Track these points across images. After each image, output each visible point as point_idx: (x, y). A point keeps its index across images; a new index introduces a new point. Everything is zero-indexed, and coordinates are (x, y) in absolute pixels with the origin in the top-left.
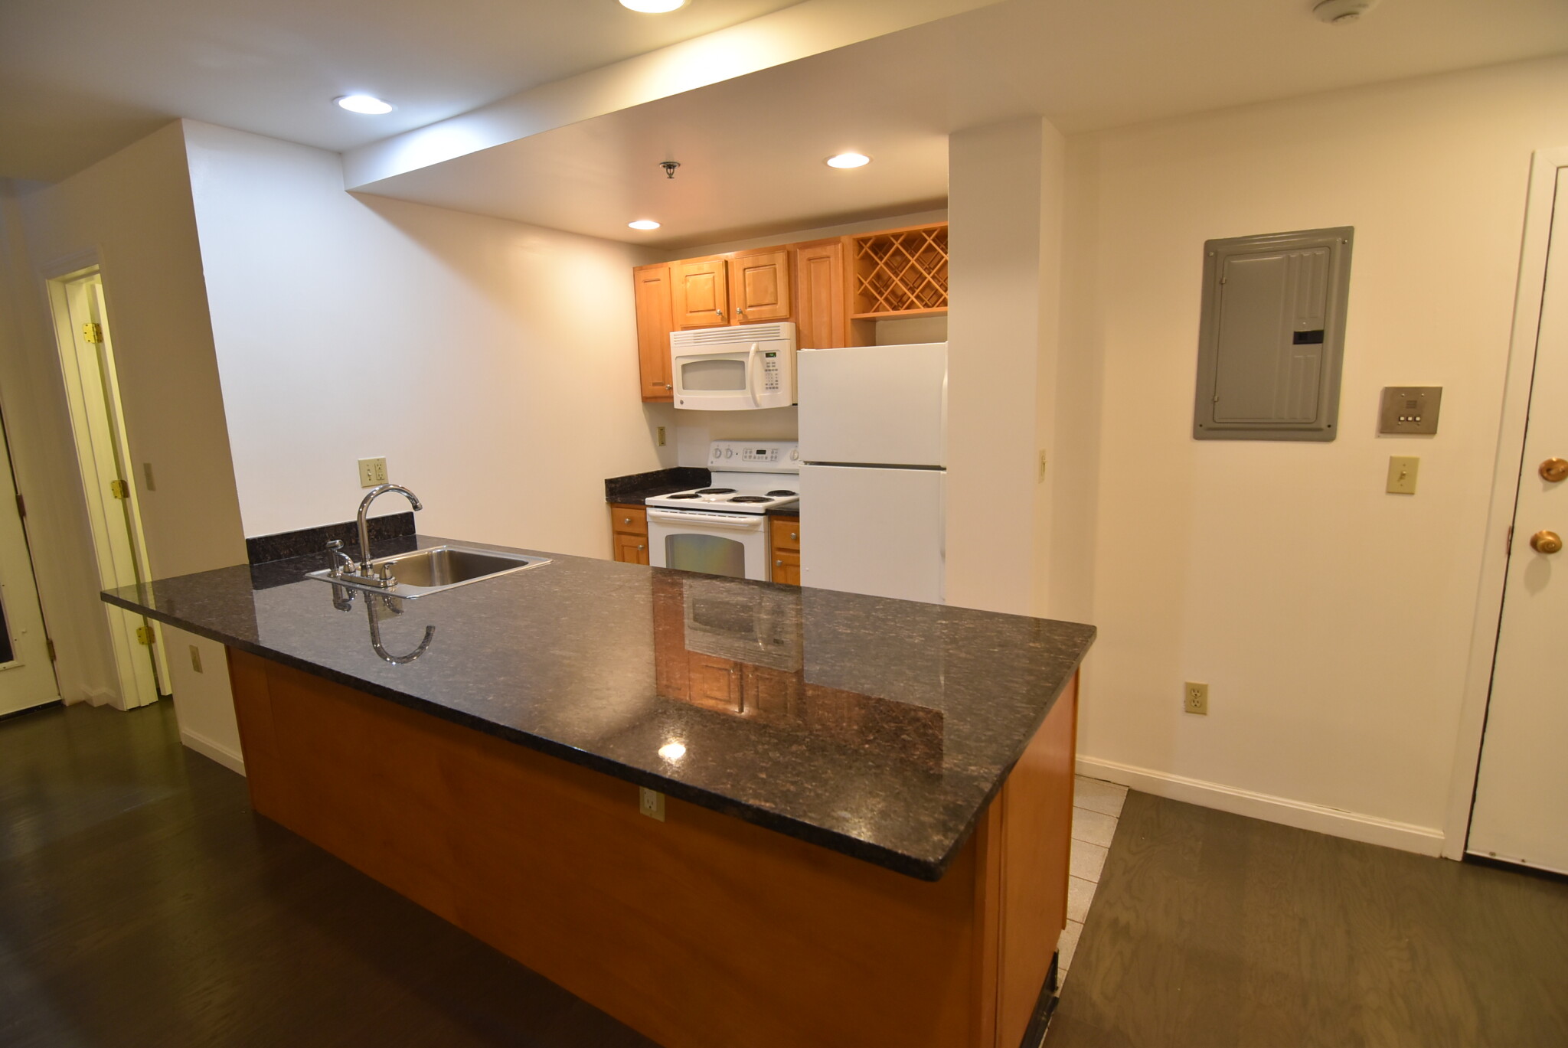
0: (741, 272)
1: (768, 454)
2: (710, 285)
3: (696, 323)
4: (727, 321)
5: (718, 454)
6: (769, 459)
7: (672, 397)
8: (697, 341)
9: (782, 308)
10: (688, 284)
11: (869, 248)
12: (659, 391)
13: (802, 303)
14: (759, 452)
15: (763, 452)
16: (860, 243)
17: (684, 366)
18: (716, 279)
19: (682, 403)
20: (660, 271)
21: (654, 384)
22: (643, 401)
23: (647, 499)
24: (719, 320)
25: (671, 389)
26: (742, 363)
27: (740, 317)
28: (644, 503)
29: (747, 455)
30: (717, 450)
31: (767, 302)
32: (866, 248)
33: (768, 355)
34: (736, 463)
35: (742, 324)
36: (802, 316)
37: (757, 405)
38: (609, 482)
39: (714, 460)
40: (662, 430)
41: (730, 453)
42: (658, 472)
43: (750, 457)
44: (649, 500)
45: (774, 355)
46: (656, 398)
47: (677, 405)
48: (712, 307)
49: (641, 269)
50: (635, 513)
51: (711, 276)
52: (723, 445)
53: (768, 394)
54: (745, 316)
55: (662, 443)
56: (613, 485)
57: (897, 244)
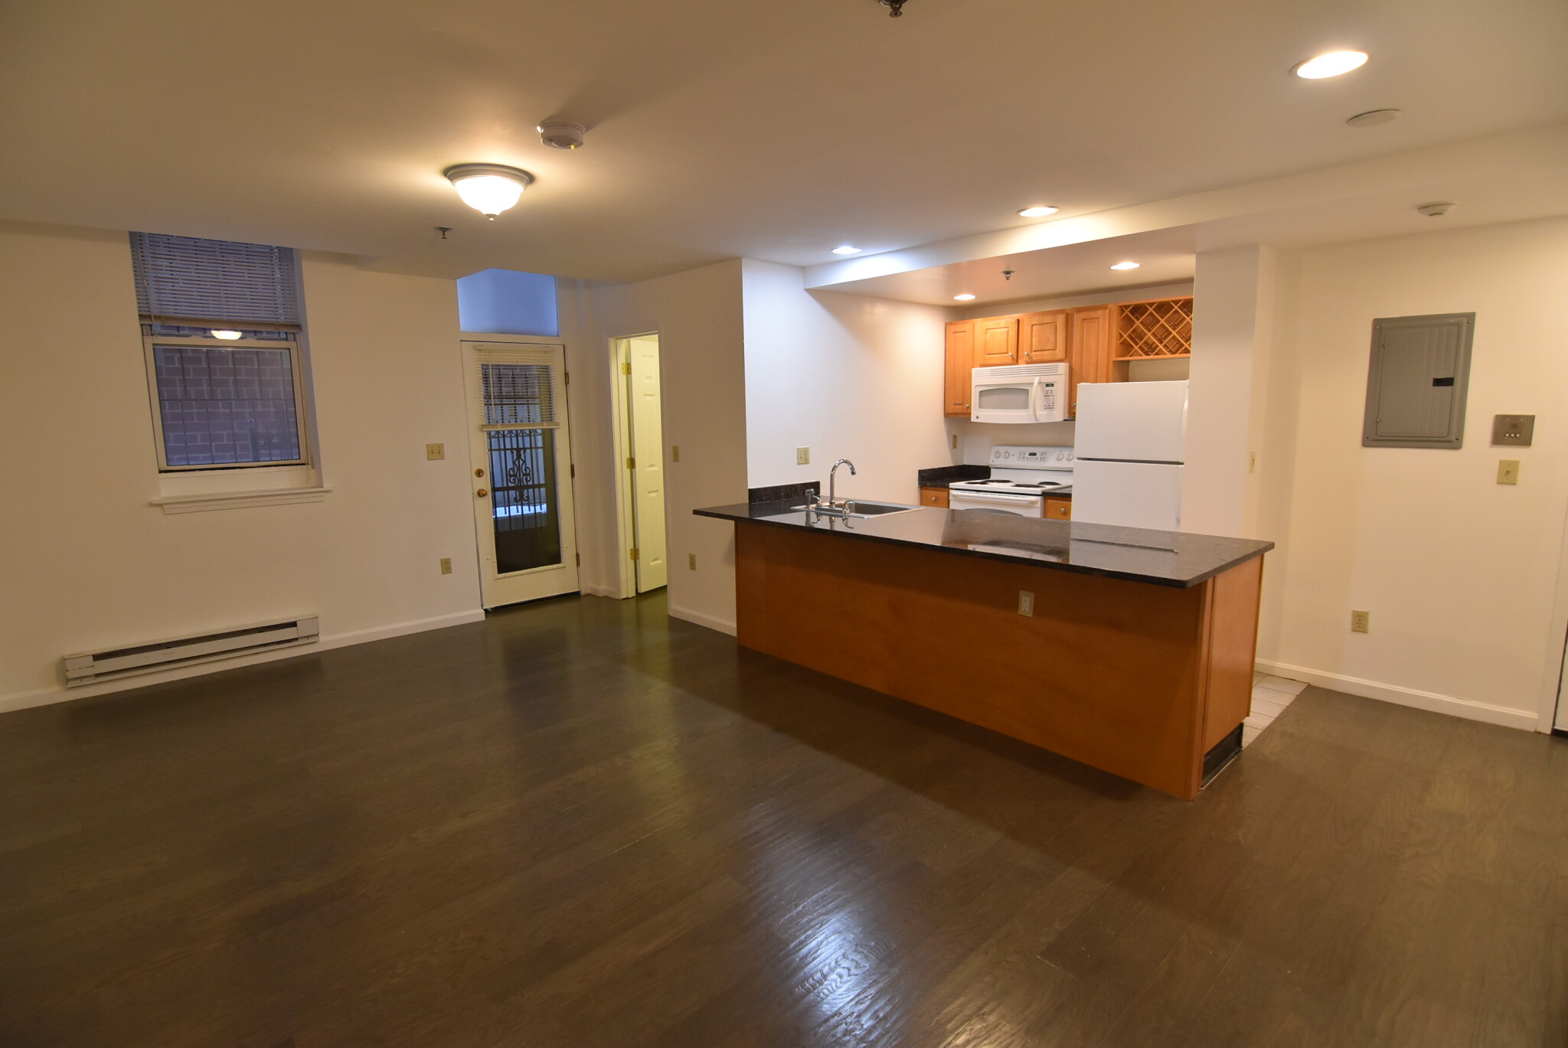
0: (1030, 327)
1: (1038, 456)
2: (1005, 336)
3: (991, 362)
4: (1016, 360)
5: (998, 455)
6: (1039, 459)
7: (970, 414)
8: (993, 375)
9: (1060, 352)
10: (988, 335)
11: (1129, 312)
12: (958, 409)
13: (1075, 350)
14: (1031, 454)
15: (1035, 454)
16: (1122, 309)
17: (981, 392)
18: (1010, 332)
19: (977, 417)
20: (966, 326)
21: (955, 404)
22: (945, 416)
23: (951, 484)
24: (1010, 361)
25: (969, 408)
26: (1027, 391)
27: (1027, 359)
28: (948, 487)
29: (1021, 457)
30: (997, 452)
31: (1049, 348)
32: (1127, 312)
33: (1047, 385)
34: (1013, 461)
35: (1027, 363)
36: (1075, 359)
37: (1037, 420)
38: (920, 472)
39: (995, 459)
40: (955, 437)
41: (1007, 455)
42: (951, 467)
43: (1024, 458)
44: (952, 485)
45: (1053, 385)
46: (955, 414)
47: (973, 419)
48: (1006, 351)
49: (951, 324)
50: (941, 494)
51: (1006, 329)
52: (1002, 449)
53: (1045, 412)
54: (1030, 358)
55: (955, 447)
56: (924, 474)
57: (1151, 310)
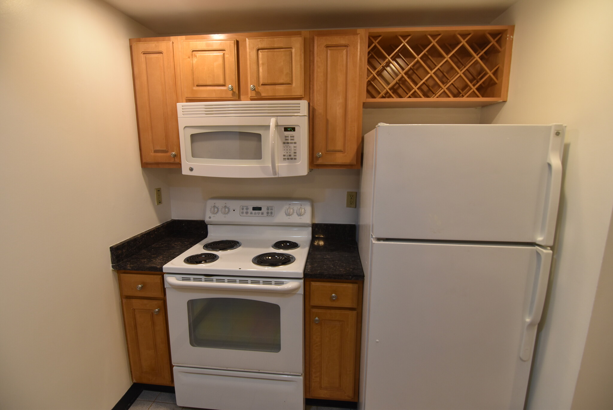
0: (255, 52)
1: (264, 210)
2: (220, 61)
3: (204, 96)
4: (237, 95)
5: (215, 210)
6: (265, 214)
7: (180, 164)
8: (209, 112)
9: (297, 87)
10: (195, 60)
11: (378, 43)
12: (161, 157)
13: (318, 85)
14: (254, 209)
15: (260, 209)
16: (372, 38)
17: (192, 136)
18: (226, 56)
19: (191, 169)
20: (162, 44)
21: (156, 151)
22: (141, 166)
23: (165, 264)
24: (230, 94)
25: (178, 156)
26: (258, 137)
27: (254, 94)
28: (161, 269)
29: (244, 211)
30: (214, 206)
31: (281, 81)
32: (376, 43)
33: (286, 129)
34: (235, 217)
35: (252, 100)
36: (318, 98)
37: (275, 173)
38: (113, 249)
39: (212, 216)
40: (159, 191)
41: (227, 210)
42: (157, 229)
43: (247, 213)
44: (168, 268)
45: (293, 129)
46: (157, 164)
47: (185, 171)
48: (221, 82)
49: (139, 40)
50: (150, 278)
51: (220, 54)
52: (220, 203)
53: (285, 164)
54: (258, 93)
55: (160, 202)
56: (119, 252)
57: (404, 43)
